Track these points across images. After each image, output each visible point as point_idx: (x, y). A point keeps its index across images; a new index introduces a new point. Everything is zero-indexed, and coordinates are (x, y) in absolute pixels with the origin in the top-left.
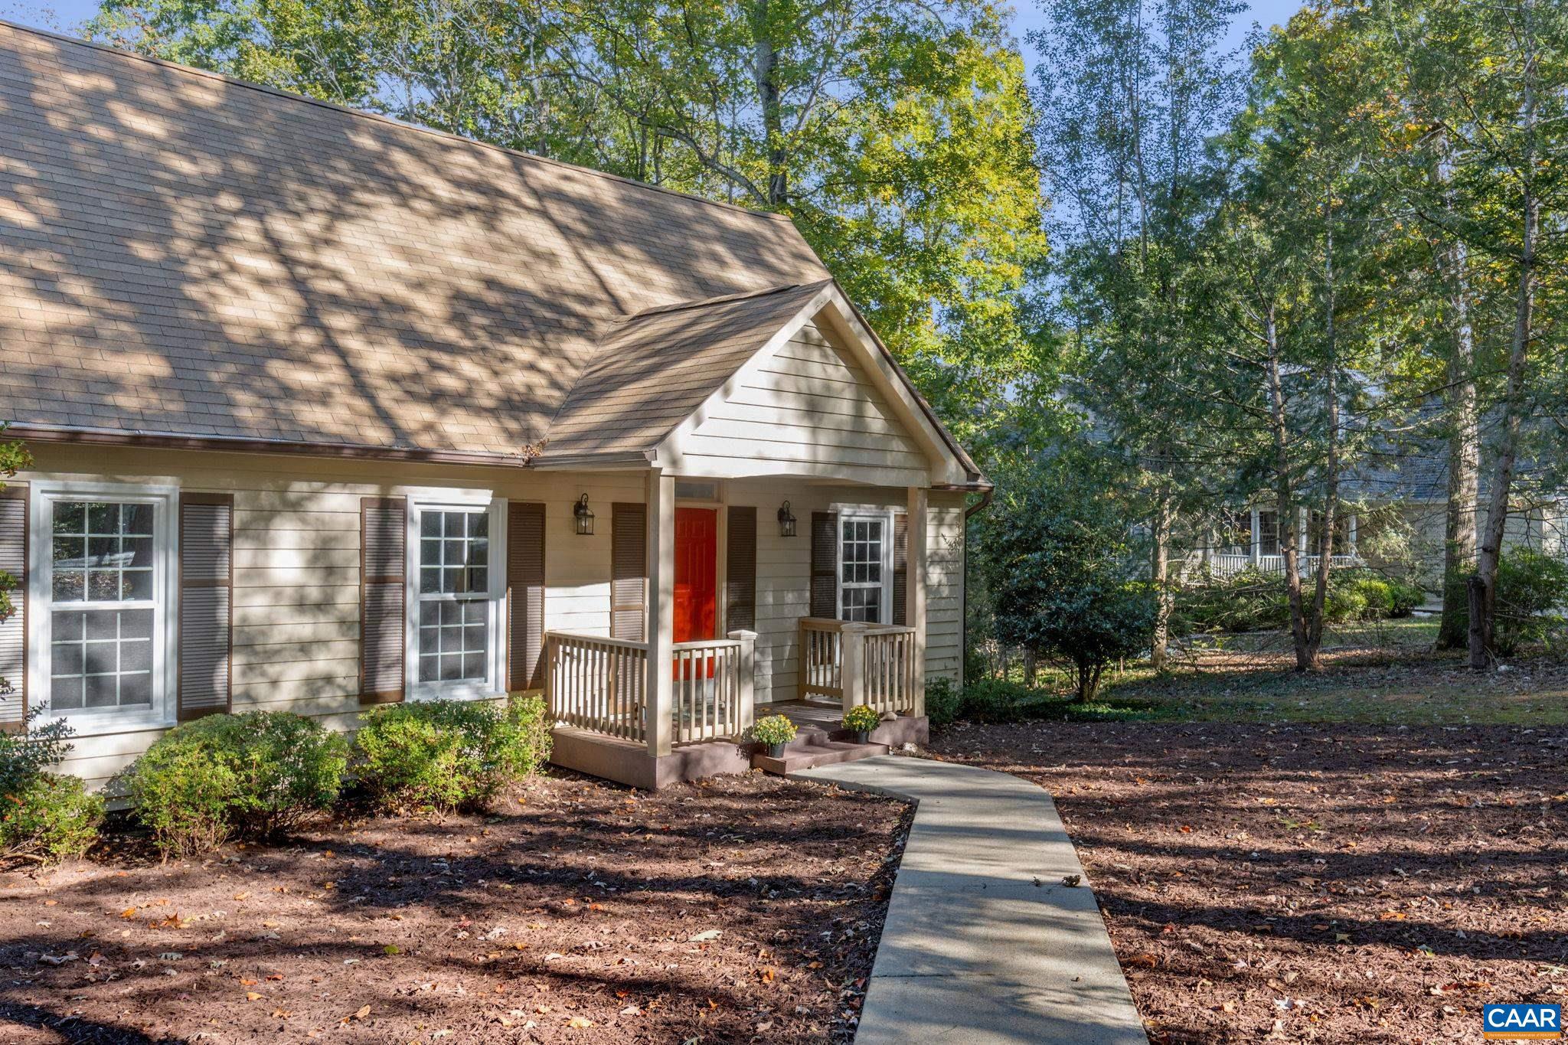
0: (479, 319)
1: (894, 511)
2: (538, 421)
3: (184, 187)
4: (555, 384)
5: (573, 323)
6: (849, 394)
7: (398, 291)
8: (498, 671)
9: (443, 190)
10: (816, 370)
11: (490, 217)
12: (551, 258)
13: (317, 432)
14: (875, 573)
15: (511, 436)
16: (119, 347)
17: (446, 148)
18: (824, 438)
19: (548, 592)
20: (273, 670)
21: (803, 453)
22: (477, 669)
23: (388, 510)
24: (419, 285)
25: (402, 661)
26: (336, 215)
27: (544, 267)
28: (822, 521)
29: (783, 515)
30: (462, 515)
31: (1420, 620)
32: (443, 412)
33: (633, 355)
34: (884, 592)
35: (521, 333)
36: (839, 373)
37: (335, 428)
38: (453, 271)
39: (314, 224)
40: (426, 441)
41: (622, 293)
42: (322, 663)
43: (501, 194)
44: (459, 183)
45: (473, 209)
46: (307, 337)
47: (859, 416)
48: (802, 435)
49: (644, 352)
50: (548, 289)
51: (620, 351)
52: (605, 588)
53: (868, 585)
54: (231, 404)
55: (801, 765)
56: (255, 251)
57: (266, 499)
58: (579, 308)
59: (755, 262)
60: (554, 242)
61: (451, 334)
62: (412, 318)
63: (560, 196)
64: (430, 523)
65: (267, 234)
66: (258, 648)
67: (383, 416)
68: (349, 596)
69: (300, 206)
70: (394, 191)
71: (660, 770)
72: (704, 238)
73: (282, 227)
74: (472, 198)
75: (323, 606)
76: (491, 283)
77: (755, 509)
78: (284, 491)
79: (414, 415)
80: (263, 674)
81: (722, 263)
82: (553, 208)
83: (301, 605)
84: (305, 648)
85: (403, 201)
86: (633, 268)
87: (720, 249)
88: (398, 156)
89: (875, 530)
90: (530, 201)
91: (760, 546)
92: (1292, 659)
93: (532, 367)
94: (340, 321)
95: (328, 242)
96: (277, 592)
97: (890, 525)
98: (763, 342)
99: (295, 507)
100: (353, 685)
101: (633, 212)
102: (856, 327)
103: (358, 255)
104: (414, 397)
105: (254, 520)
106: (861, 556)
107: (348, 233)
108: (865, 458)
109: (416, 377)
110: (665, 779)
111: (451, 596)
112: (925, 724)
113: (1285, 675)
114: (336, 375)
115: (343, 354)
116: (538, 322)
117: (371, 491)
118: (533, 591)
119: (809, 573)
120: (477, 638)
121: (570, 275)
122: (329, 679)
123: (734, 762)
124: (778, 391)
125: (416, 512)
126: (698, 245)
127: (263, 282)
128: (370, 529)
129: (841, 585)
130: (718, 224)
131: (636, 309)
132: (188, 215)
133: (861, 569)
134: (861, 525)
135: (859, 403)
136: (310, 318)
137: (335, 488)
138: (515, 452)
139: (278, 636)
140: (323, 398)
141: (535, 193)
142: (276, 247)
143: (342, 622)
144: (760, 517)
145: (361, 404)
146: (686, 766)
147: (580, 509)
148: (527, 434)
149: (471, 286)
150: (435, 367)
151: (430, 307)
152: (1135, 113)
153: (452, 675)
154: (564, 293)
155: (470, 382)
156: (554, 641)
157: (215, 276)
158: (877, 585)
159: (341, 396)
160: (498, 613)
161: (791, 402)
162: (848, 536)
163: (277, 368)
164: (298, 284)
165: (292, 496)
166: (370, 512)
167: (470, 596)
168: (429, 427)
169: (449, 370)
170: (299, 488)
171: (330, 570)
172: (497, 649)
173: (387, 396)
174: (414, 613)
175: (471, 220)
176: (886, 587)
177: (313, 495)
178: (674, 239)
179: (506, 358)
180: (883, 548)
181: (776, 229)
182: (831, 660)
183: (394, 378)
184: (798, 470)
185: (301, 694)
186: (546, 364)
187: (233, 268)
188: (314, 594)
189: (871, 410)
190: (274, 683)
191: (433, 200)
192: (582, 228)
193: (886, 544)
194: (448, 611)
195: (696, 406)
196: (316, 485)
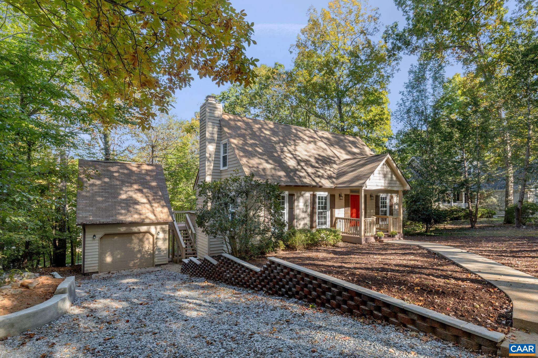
0: (320, 162)
1: (389, 195)
2: (334, 180)
3: (276, 143)
4: (334, 173)
5: (333, 161)
6: (390, 173)
7: (307, 158)
8: (328, 223)
9: (307, 139)
10: (385, 169)
11: (315, 143)
12: (325, 149)
13: (306, 183)
14: (386, 207)
15: (331, 183)
16: (279, 171)
17: (305, 130)
18: (386, 182)
19: (336, 210)
20: (300, 222)
21: (383, 185)
22: (325, 223)
23: (314, 196)
24: (310, 157)
25: (316, 221)
26: (295, 145)
27: (325, 151)
28: (377, 197)
30: (324, 197)
31: (495, 218)
32: (321, 179)
33: (348, 168)
35: (326, 164)
36: (389, 170)
37: (308, 182)
38: (313, 154)
39: (293, 147)
40: (320, 184)
41: (338, 155)
42: (306, 221)
43: (315, 138)
44: (308, 137)
45: (312, 141)
46: (299, 167)
47: (392, 177)
48: (383, 181)
49: (350, 167)
50: (327, 155)
51: (344, 166)
52: (343, 209)
53: (385, 209)
54: (295, 179)
55: (386, 241)
56: (288, 153)
57: (299, 194)
58: (333, 159)
59: (356, 147)
60: (325, 146)
61: (317, 165)
62: (311, 163)
63: (323, 137)
64: (319, 197)
65: (288, 150)
66: (298, 218)
67: (314, 180)
68: (309, 210)
69: (290, 144)
70: (301, 140)
71: (363, 240)
72: (347, 143)
73: (289, 148)
74: (311, 139)
75: (306, 212)
76: (319, 155)
78: (301, 193)
79: (317, 180)
80: (298, 223)
81: (351, 148)
82: (323, 140)
83: (303, 212)
84: (304, 219)
85: (303, 141)
86: (338, 150)
87: (350, 145)
88: (299, 133)
89: (386, 198)
90: (319, 139)
91: (367, 202)
92: (470, 226)
93: (330, 170)
94: (303, 164)
95: (296, 150)
96: (300, 209)
97: (389, 198)
98: (378, 165)
99: (302, 195)
100: (309, 225)
101: (335, 139)
102: (392, 161)
103: (300, 152)
104: (316, 176)
105: (297, 198)
106: (383, 204)
107: (298, 148)
108: (393, 185)
109: (315, 173)
110: (363, 242)
111: (322, 211)
112: (403, 235)
113: (469, 229)
114: (305, 174)
115: (305, 170)
116: (328, 162)
117: (312, 193)
118: (333, 210)
119: (375, 207)
120: (325, 218)
121: (329, 153)
122: (306, 224)
123: (373, 240)
124: (379, 174)
125: (317, 196)
126: (346, 144)
127: (291, 158)
128: (312, 199)
129: (380, 209)
130: (348, 140)
131: (342, 159)
132: (278, 148)
133: (384, 206)
134: (384, 198)
135: (392, 175)
136: (299, 164)
137: (307, 192)
138: (332, 186)
139: (300, 217)
140: (305, 178)
141: (319, 137)
142: (290, 152)
143: (308, 215)
145: (310, 178)
146: (366, 240)
147: (340, 196)
148: (333, 182)
149: (317, 156)
150: (317, 171)
151: (313, 160)
152: (425, 107)
153: (322, 224)
154: (330, 156)
155: (322, 173)
156: (337, 218)
157: (285, 158)
159: (307, 177)
160: (328, 213)
161: (382, 176)
162: (381, 200)
163: (298, 172)
164: (295, 158)
166: (312, 196)
167: (325, 211)
168: (320, 182)
169: (319, 172)
170: (303, 192)
171: (307, 206)
172: (328, 219)
173: (313, 176)
174: (317, 213)
175: (312, 143)
176: (388, 209)
178: (342, 144)
179: (326, 169)
180: (387, 202)
181: (358, 139)
182: (379, 223)
183: (313, 173)
184: (383, 188)
185: (303, 226)
186: (332, 169)
187: (286, 156)
188: (305, 210)
189: (394, 176)
190: (300, 224)
191: (306, 141)
192: (328, 143)
193: (388, 201)
194: (321, 213)
195: (369, 177)
196: (305, 192)
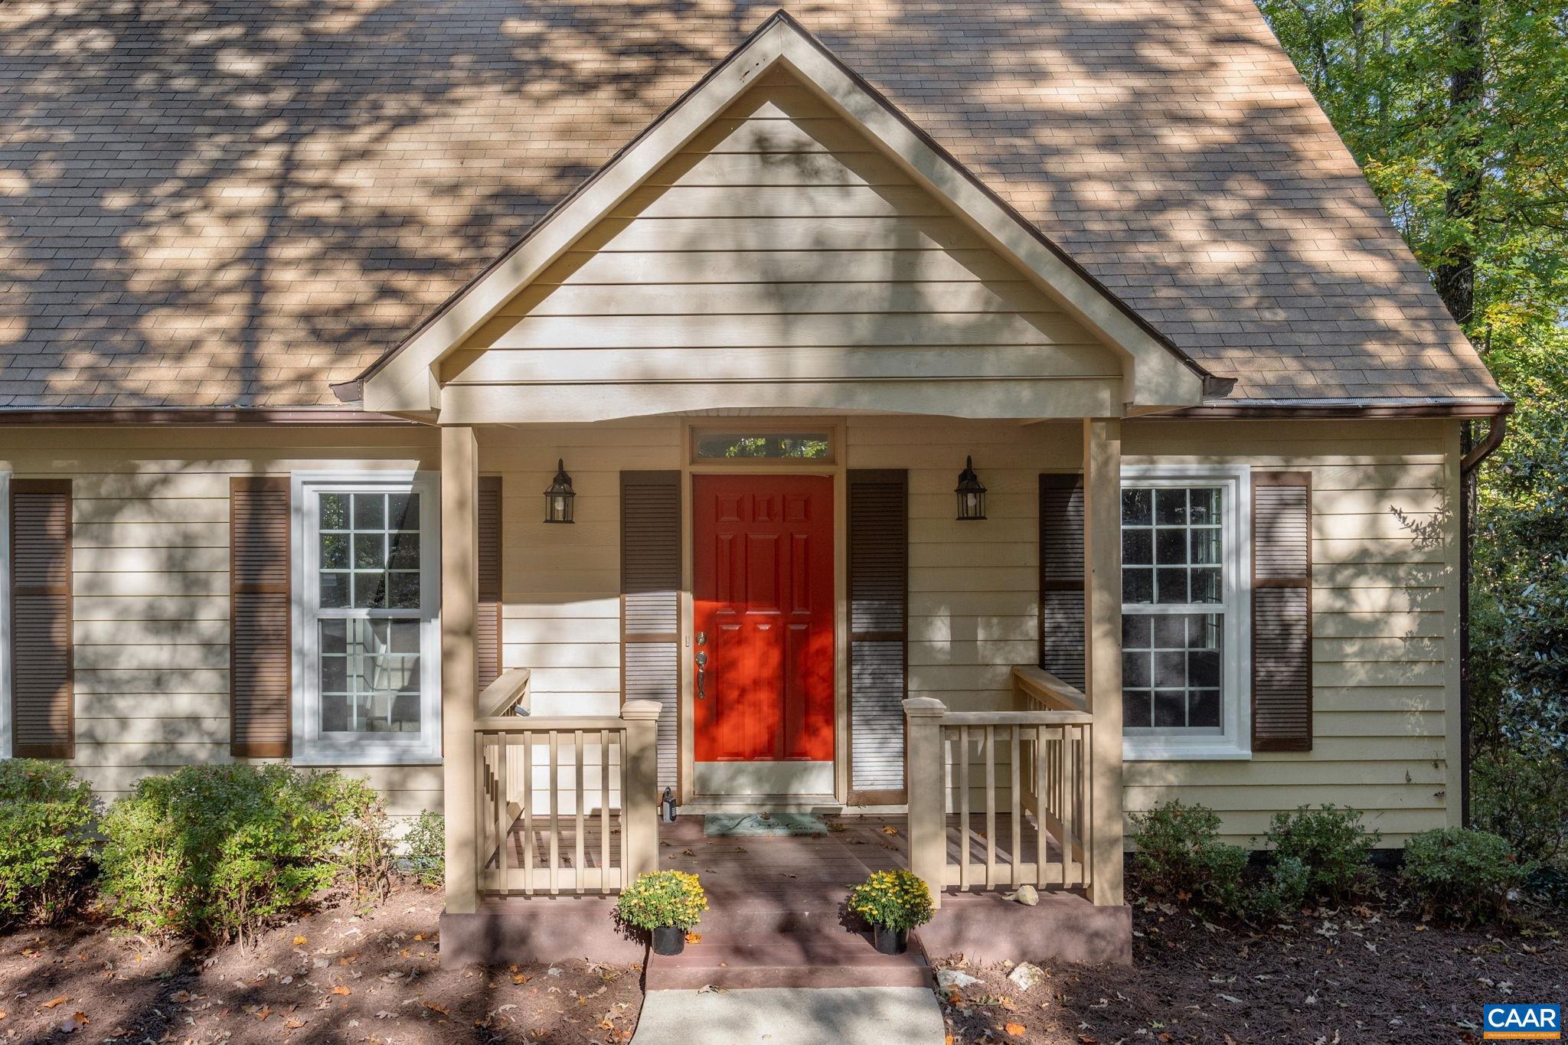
1: (1250, 465)
14: (1206, 585)
19: (506, 610)
20: (123, 704)
23: (267, 495)
25: (288, 700)
28: (1063, 490)
29: (969, 481)
30: (381, 497)
34: (1230, 622)
42: (184, 702)
52: (610, 607)
53: (1190, 608)
57: (113, 485)
64: (332, 507)
66: (103, 674)
68: (216, 610)
75: (177, 625)
77: (903, 474)
78: (132, 472)
80: (111, 709)
83: (155, 622)
84: (158, 681)
91: (917, 535)
96: (122, 603)
97: (1240, 494)
99: (143, 497)
100: (223, 731)
105: (98, 512)
106: (1170, 553)
109: (344, 310)
111: (366, 614)
117: (241, 468)
118: (499, 609)
119: (1034, 584)
122: (195, 720)
125: (308, 499)
128: (241, 520)
133: (1172, 579)
134: (1169, 495)
137: (196, 467)
139: (127, 661)
143: (207, 645)
144: (916, 485)
158: (1210, 608)
165: (143, 480)
166: (242, 499)
167: (395, 613)
170: (150, 469)
171: (189, 576)
174: (308, 637)
176: (1234, 612)
177: (165, 480)
180: (1228, 538)
185: (159, 737)
188: (171, 608)
190: (124, 722)
193: (1235, 529)
194: (359, 633)
196: (173, 464)
